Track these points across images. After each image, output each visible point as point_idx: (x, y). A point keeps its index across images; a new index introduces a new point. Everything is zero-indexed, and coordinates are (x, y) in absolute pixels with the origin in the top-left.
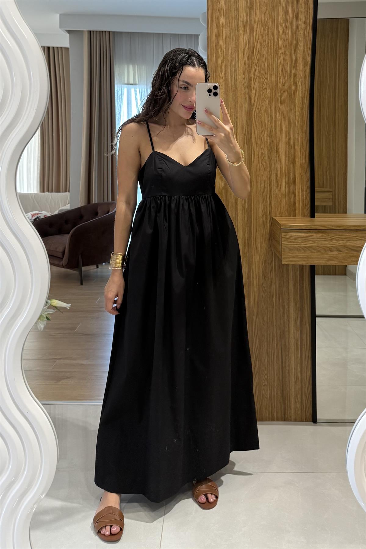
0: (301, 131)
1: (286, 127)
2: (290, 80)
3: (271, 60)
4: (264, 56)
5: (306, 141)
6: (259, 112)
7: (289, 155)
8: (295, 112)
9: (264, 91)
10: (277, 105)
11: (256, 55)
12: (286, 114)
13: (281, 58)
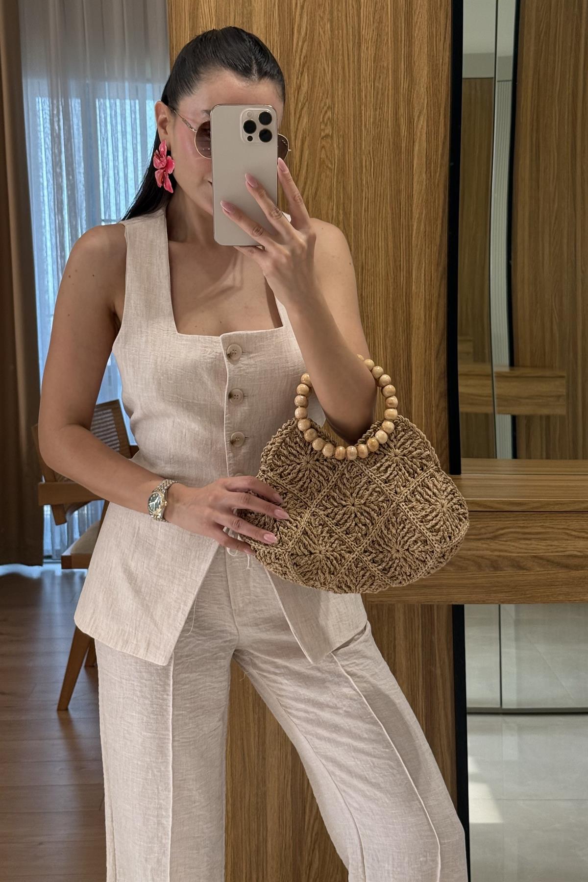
0: (428, 247)
1: (386, 239)
2: (396, 113)
3: (341, 58)
4: (323, 48)
5: (439, 274)
6: (314, 198)
7: (396, 311)
8: (410, 197)
9: (324, 143)
10: (361, 180)
11: (300, 44)
12: (387, 202)
13: (368, 52)
